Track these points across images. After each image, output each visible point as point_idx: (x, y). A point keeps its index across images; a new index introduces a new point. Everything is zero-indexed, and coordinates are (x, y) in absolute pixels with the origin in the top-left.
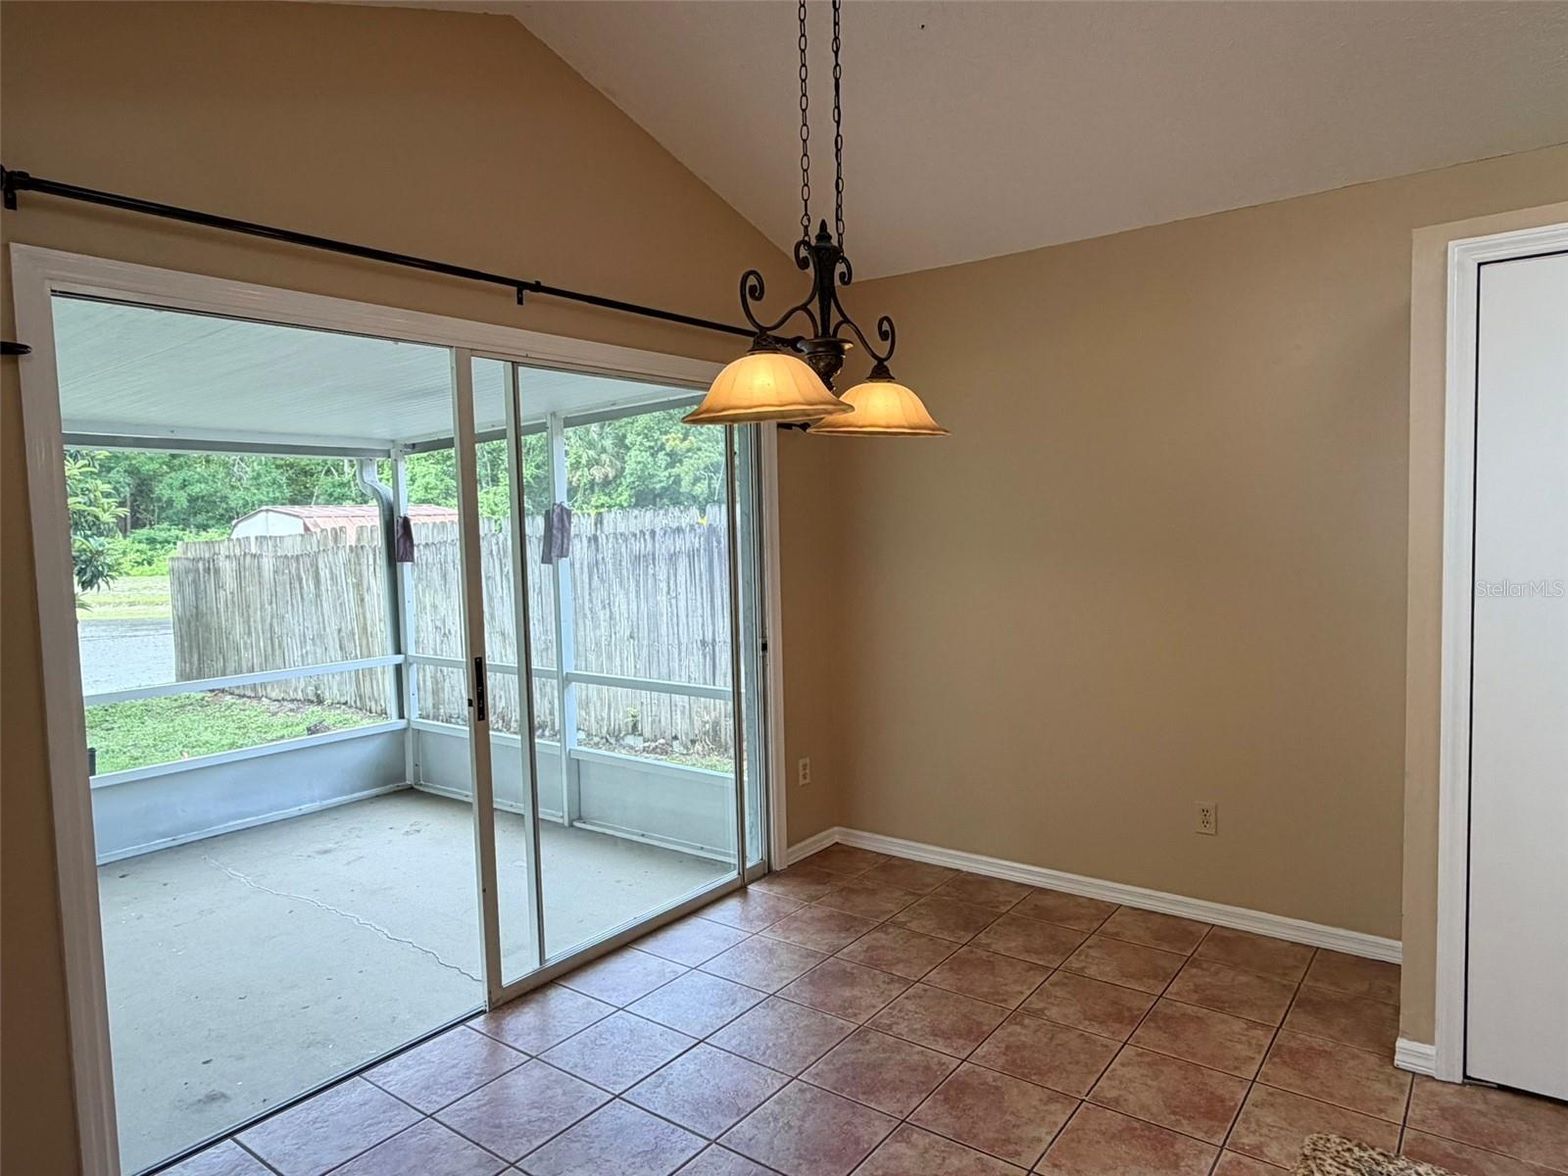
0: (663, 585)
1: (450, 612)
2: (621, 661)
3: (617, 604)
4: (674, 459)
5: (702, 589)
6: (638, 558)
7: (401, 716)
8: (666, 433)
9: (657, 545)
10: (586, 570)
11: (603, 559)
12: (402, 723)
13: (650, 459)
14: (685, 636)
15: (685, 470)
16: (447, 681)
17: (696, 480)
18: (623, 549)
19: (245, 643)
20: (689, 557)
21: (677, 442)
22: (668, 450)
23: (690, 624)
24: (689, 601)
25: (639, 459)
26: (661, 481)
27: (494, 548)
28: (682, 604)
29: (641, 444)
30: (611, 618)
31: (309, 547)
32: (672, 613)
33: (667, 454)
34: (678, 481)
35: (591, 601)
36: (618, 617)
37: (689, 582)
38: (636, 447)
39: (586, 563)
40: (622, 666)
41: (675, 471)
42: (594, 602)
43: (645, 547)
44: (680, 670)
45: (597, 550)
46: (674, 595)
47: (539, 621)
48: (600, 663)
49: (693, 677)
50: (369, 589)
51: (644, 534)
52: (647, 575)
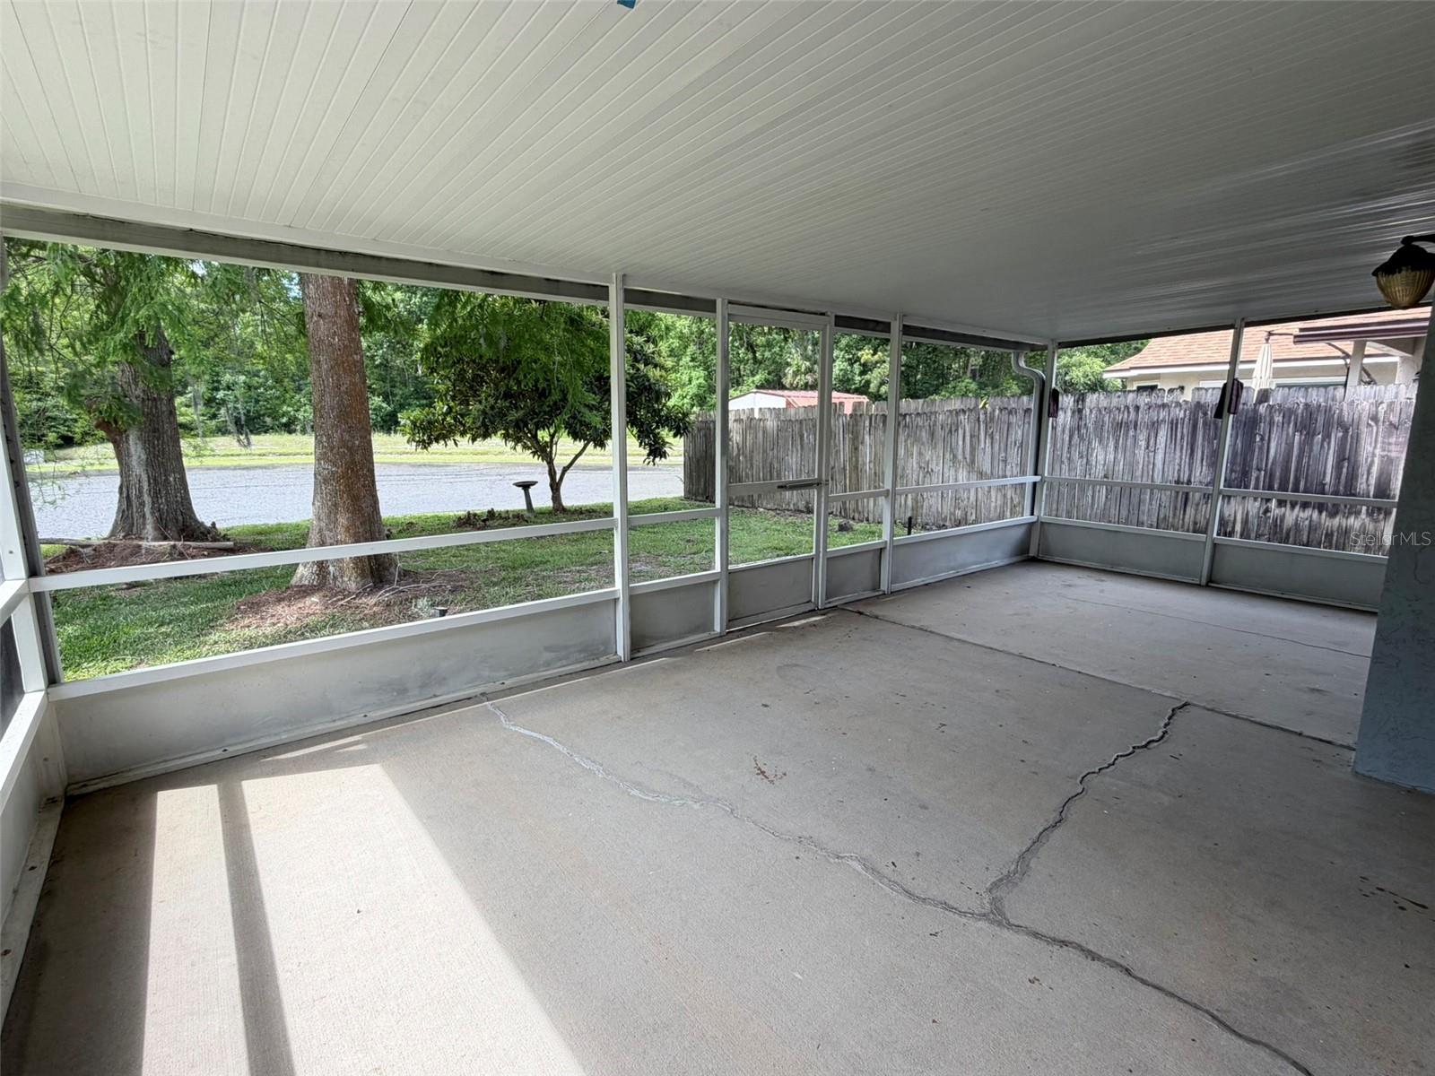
0: (1143, 444)
1: (934, 458)
2: (1093, 492)
3: (1095, 455)
4: (866, 369)
5: (1182, 446)
6: (1120, 425)
7: (1032, 514)
8: (860, 350)
9: (1140, 416)
10: (1067, 432)
11: (1085, 424)
12: (1034, 519)
13: (849, 367)
14: (1160, 476)
15: (874, 377)
16: (926, 501)
17: (882, 383)
18: (1106, 418)
19: (747, 474)
20: (1172, 424)
21: (869, 356)
22: (862, 361)
23: (1166, 469)
24: (1167, 455)
25: (842, 367)
26: (855, 384)
27: (982, 417)
28: (1160, 456)
29: (843, 357)
30: (1087, 463)
31: (810, 415)
32: (1149, 462)
33: (860, 365)
34: (868, 383)
35: (1069, 452)
36: (1094, 463)
37: (1169, 442)
38: (840, 359)
39: (1068, 427)
40: (1093, 497)
41: (867, 377)
42: (1072, 452)
43: (1128, 416)
44: (1151, 500)
45: (1081, 418)
46: (1153, 449)
47: (1017, 464)
48: (1072, 493)
49: (1163, 505)
50: (862, 443)
51: (1128, 408)
52: (1127, 436)
